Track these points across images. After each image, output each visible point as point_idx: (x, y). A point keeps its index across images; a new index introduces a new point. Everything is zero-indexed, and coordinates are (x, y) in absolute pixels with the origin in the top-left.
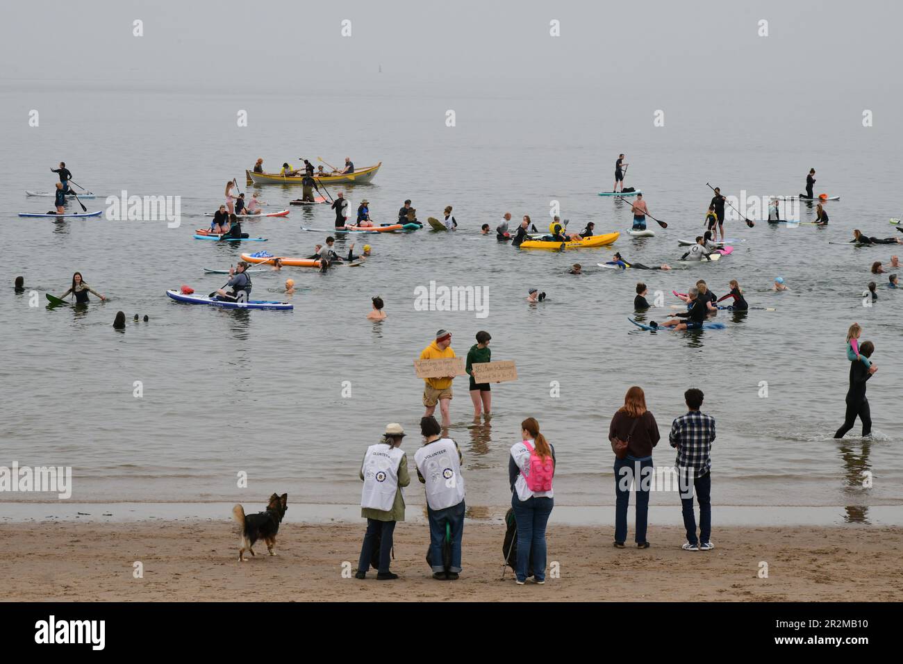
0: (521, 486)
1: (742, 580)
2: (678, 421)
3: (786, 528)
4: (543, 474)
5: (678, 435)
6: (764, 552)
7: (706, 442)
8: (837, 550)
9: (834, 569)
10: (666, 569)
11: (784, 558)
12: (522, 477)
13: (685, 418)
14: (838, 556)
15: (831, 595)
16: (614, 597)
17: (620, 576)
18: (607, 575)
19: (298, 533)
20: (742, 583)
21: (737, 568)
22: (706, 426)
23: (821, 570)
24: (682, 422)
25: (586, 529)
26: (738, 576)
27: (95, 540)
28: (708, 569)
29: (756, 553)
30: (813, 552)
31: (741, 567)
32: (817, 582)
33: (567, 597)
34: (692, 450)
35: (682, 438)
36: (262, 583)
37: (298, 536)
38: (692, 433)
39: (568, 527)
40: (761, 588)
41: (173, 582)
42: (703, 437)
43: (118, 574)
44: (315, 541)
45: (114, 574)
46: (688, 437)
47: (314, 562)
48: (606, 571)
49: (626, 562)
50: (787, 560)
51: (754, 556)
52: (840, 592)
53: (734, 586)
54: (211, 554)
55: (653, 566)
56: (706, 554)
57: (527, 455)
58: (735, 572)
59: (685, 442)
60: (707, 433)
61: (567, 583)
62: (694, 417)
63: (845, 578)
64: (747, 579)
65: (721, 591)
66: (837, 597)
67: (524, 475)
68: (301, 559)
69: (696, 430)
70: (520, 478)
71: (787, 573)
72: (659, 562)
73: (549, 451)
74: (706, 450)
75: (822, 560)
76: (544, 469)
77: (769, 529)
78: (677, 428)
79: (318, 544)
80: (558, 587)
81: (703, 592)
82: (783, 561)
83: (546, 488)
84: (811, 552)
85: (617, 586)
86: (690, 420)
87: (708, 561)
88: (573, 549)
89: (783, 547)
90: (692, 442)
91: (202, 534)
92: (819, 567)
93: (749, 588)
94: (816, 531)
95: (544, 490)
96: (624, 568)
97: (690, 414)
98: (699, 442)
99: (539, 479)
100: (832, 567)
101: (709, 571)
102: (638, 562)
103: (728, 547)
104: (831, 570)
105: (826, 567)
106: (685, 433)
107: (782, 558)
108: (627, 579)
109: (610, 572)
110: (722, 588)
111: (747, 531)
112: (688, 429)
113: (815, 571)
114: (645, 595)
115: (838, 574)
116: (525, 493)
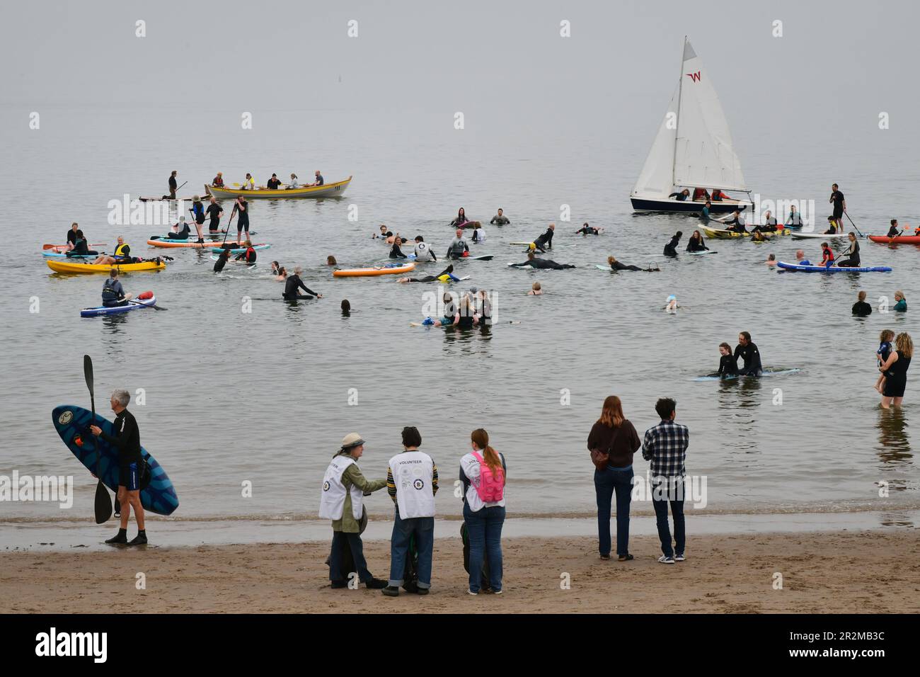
0: (472, 497)
1: (716, 589)
2: (650, 431)
3: (759, 535)
4: (494, 484)
5: (652, 445)
6: (738, 560)
7: (680, 451)
8: (812, 557)
9: (809, 576)
10: (639, 579)
11: (759, 566)
12: (474, 488)
13: (658, 428)
14: (813, 562)
15: (807, 602)
16: (587, 609)
17: (592, 588)
18: (579, 587)
19: (264, 551)
20: (716, 592)
21: (711, 576)
22: (680, 435)
23: (795, 577)
24: (655, 432)
25: (558, 540)
26: (712, 585)
27: (58, 562)
28: (681, 579)
29: (729, 561)
30: (788, 560)
31: (715, 576)
32: (792, 589)
33: (539, 610)
34: (665, 460)
35: (655, 448)
36: (229, 602)
37: (265, 554)
38: (665, 443)
39: (539, 539)
40: (736, 597)
41: (139, 603)
42: (676, 447)
43: (83, 596)
44: (282, 558)
45: (79, 596)
46: (661, 447)
47: (282, 580)
48: (579, 583)
49: (598, 573)
50: (761, 568)
51: (728, 565)
52: (815, 599)
53: (708, 595)
54: (177, 573)
55: (626, 576)
56: (680, 564)
57: (477, 466)
58: (709, 581)
59: (658, 451)
60: (680, 442)
61: (539, 596)
62: (666, 426)
63: (820, 585)
64: (721, 587)
65: (695, 601)
66: (812, 603)
67: (475, 486)
68: (268, 577)
69: (669, 439)
70: (471, 488)
71: (762, 581)
72: (632, 572)
73: (499, 462)
74: (680, 459)
75: (797, 567)
76: (494, 479)
77: (742, 536)
78: (650, 438)
79: (285, 561)
80: (530, 600)
81: (677, 602)
82: (757, 568)
83: (497, 499)
84: (785, 559)
85: (590, 597)
86: (663, 430)
87: (681, 571)
88: (544, 561)
89: (757, 555)
90: (665, 451)
91: (167, 553)
92: (794, 574)
93: (725, 596)
94: (790, 538)
95: (495, 500)
96: (597, 579)
97: (662, 423)
98: (672, 451)
99: (490, 490)
100: (806, 574)
101: (682, 580)
102: (610, 573)
103: (701, 555)
104: (806, 577)
105: (801, 574)
106: (658, 443)
107: (756, 566)
108: (600, 590)
109: (583, 584)
110: (696, 597)
111: (721, 539)
112: (661, 439)
113: (790, 578)
114: (619, 606)
115: (813, 580)
116: (476, 505)
